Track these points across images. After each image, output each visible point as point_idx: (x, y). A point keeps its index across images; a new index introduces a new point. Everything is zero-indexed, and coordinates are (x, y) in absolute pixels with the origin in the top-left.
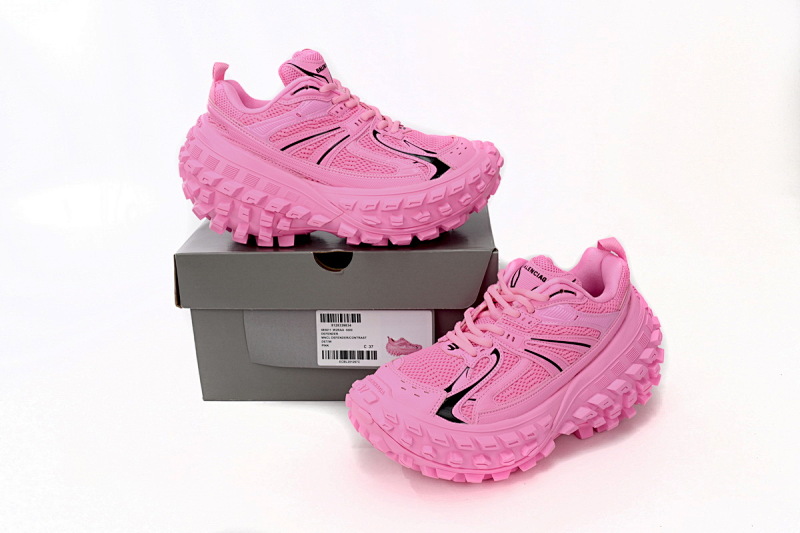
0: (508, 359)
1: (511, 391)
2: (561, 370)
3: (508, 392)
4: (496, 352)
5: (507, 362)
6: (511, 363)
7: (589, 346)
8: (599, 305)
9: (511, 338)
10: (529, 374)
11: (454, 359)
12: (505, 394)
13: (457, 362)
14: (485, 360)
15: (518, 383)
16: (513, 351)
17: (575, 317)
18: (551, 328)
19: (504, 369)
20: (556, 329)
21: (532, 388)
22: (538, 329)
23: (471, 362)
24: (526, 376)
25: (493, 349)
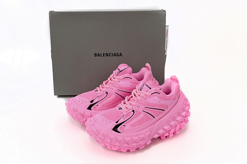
0: (137, 113)
1: (137, 123)
2: (154, 118)
3: (136, 124)
4: (133, 111)
5: (137, 114)
6: (138, 115)
7: (164, 110)
8: (168, 97)
9: (138, 107)
10: (144, 118)
11: (120, 112)
12: (135, 125)
13: (121, 114)
14: (130, 113)
15: (140, 121)
16: (139, 111)
17: (159, 101)
18: (152, 104)
19: (135, 117)
20: (153, 104)
21: (144, 123)
22: (147, 104)
23: (125, 114)
24: (142, 119)
25: (132, 110)
